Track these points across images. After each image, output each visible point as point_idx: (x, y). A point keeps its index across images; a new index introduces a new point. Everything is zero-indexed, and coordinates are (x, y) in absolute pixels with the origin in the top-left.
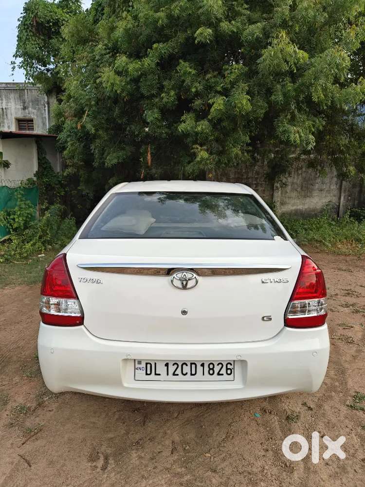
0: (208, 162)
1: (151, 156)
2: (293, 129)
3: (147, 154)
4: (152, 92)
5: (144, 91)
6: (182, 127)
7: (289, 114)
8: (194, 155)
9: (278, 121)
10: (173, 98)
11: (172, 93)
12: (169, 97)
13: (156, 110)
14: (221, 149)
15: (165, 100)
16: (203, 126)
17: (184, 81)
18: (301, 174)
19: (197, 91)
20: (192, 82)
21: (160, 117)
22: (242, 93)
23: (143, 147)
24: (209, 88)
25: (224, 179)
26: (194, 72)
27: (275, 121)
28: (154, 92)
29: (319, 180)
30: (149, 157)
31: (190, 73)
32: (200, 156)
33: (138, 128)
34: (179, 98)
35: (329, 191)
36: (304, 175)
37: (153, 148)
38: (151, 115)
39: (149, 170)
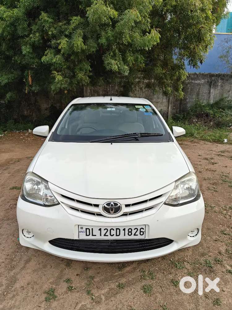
0: (63, 83)
1: (31, 78)
2: (113, 62)
3: (29, 77)
4: (25, 33)
5: (20, 32)
6: (44, 59)
7: (112, 52)
8: (54, 78)
9: (105, 56)
10: (38, 38)
11: (37, 35)
12: (35, 37)
13: (28, 46)
14: (72, 74)
15: (32, 39)
16: (58, 59)
17: (44, 26)
18: (145, 92)
19: (52, 34)
20: (50, 28)
21: (31, 51)
22: (78, 36)
23: (26, 72)
24: (61, 32)
25: (96, 95)
26: (50, 20)
27: (103, 57)
28: (26, 33)
29: (155, 96)
30: (30, 79)
31: (48, 21)
32: (57, 79)
33: (20, 59)
34: (43, 38)
35: (162, 103)
36: (146, 92)
37: (32, 72)
38: (26, 50)
39: (31, 88)
